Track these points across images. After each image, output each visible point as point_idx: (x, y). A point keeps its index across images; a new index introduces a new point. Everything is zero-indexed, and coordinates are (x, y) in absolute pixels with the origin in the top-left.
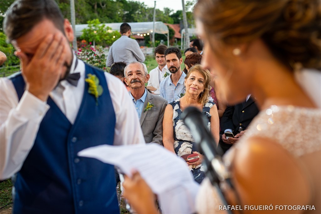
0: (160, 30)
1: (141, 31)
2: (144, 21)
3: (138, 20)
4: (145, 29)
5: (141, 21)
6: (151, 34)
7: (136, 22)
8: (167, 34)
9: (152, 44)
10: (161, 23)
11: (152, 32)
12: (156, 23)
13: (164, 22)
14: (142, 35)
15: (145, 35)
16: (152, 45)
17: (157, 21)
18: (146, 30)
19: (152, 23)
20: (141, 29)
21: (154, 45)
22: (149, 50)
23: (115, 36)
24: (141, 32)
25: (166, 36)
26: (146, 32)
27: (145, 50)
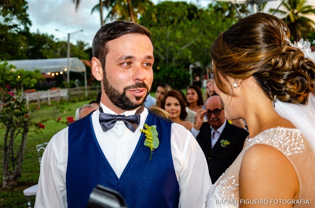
0: (75, 68)
1: (53, 69)
2: (56, 57)
3: (48, 56)
4: (58, 67)
5: (52, 58)
6: (65, 73)
7: (46, 58)
8: (83, 73)
9: (67, 84)
10: (76, 60)
11: (66, 70)
12: (71, 59)
13: (80, 58)
14: (53, 75)
15: (57, 74)
16: (66, 86)
17: (71, 57)
18: (59, 69)
19: (65, 60)
20: (53, 67)
21: (69, 85)
22: (63, 92)
23: (20, 76)
24: (52, 71)
25: (82, 74)
26: (58, 70)
27: (59, 92)
